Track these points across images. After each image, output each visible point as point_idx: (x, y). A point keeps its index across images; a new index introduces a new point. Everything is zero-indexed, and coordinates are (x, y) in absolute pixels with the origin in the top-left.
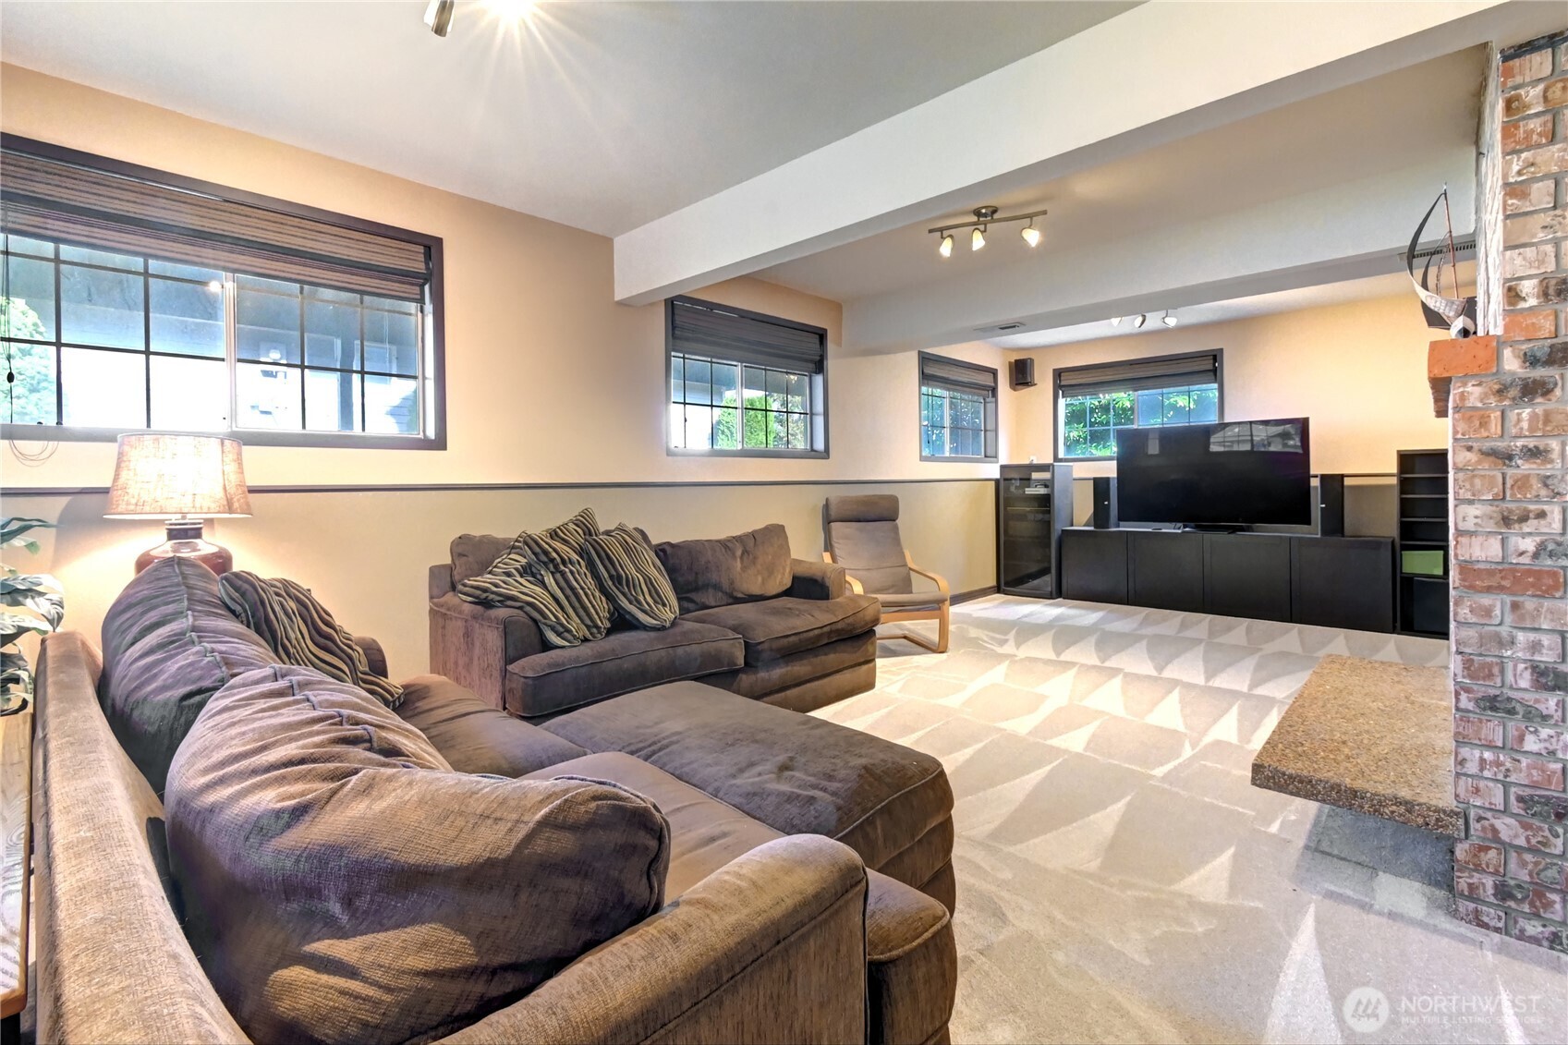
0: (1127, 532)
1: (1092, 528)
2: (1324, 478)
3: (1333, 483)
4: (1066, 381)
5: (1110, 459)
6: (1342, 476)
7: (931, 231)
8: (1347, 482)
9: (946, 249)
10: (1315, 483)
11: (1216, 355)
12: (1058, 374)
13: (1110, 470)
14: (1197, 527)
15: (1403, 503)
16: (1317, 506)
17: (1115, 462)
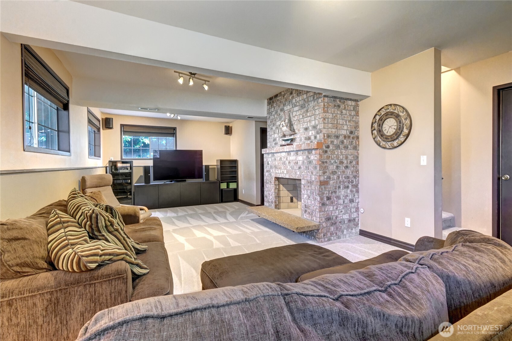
0: (158, 184)
1: (144, 184)
2: (206, 166)
3: (207, 167)
4: (125, 129)
5: (150, 159)
6: (209, 165)
7: (175, 72)
8: (210, 167)
9: (181, 81)
10: (204, 167)
11: (175, 129)
12: (122, 126)
13: (150, 163)
14: (175, 181)
15: (221, 171)
16: (204, 173)
17: (152, 161)
